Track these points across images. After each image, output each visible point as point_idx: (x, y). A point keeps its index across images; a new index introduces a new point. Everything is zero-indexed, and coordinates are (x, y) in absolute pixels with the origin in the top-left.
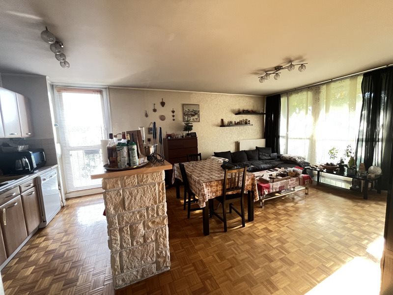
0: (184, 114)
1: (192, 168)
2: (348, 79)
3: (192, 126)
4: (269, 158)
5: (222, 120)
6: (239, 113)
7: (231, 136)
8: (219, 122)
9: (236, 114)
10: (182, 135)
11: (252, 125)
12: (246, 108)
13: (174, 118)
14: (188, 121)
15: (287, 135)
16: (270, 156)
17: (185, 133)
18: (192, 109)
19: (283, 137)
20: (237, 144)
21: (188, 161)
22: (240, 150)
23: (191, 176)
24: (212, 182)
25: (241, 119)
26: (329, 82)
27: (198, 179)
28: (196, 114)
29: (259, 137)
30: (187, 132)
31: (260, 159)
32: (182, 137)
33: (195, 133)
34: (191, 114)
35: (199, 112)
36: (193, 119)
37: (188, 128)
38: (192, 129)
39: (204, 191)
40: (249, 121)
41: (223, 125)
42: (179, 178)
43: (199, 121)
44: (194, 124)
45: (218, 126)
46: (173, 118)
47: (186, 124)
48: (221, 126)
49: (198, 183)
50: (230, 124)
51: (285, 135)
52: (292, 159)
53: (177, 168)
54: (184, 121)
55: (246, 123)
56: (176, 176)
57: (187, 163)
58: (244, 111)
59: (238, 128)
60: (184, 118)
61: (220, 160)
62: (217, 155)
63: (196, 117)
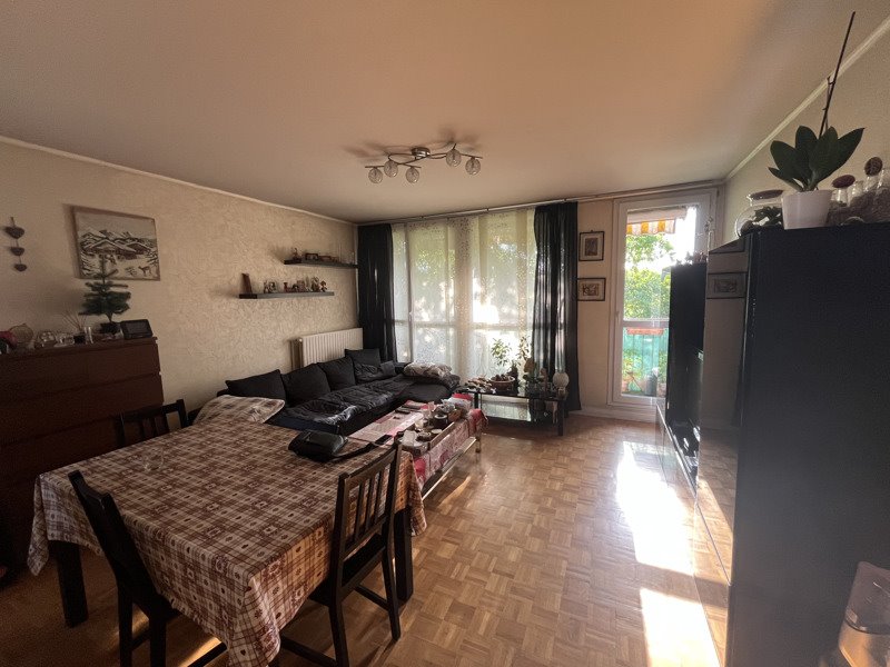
0: (81, 247)
1: (152, 482)
2: (514, 213)
3: (127, 296)
4: (379, 374)
5: (245, 278)
6: (293, 260)
7: (275, 324)
8: (236, 282)
9: (287, 262)
10: (76, 332)
11: (332, 294)
12: (312, 249)
13: (24, 259)
14: (102, 276)
15: (410, 317)
16: (380, 370)
17: (91, 323)
18: (121, 231)
19: (402, 322)
20: (296, 347)
21: (122, 443)
22: (306, 364)
23: (160, 540)
24: (287, 548)
25: (301, 277)
26: (484, 212)
27: (209, 552)
28: (141, 251)
29: (348, 324)
30: (104, 318)
31: (358, 381)
32: (80, 339)
33: (146, 322)
34: (118, 251)
35: (153, 243)
36: (130, 270)
37: (106, 300)
38: (126, 307)
39: (258, 614)
40: (323, 283)
41: (247, 291)
42: (77, 539)
43: (158, 278)
44: (134, 288)
45: (230, 294)
46: (13, 259)
47: (94, 287)
48: (241, 296)
49: (214, 575)
50: (271, 290)
51: (405, 318)
52: (430, 373)
53: (60, 494)
54: (82, 276)
55: (317, 288)
56: (54, 534)
57: (122, 453)
58: (307, 255)
59: (294, 301)
60: (80, 265)
61: (256, 406)
62: (235, 388)
63: (142, 261)
